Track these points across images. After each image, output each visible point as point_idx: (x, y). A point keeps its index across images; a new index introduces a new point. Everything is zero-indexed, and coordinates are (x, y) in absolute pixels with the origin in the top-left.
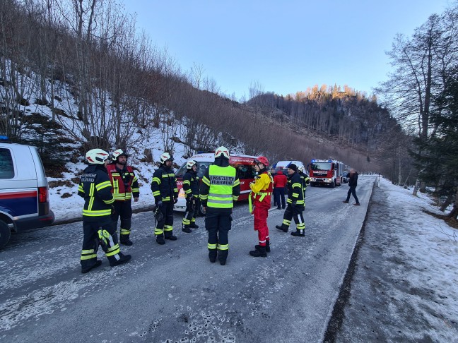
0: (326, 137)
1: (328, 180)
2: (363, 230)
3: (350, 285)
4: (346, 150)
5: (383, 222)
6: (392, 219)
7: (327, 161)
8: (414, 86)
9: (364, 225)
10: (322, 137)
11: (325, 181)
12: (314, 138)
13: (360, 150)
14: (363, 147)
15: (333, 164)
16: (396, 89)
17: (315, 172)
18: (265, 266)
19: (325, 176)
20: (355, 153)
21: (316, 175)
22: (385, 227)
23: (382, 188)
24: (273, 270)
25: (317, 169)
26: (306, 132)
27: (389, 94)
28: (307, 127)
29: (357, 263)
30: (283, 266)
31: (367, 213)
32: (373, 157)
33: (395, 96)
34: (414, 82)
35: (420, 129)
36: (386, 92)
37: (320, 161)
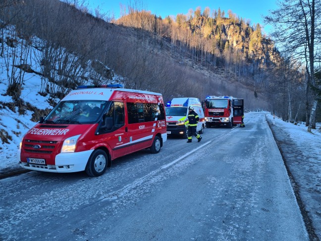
0: (212, 70)
1: (226, 120)
2: (289, 173)
3: (315, 235)
4: (234, 84)
5: (303, 163)
6: (308, 158)
7: (223, 98)
8: (300, 17)
9: (287, 168)
10: (207, 70)
11: (222, 121)
12: (198, 71)
13: (247, 84)
14: (250, 81)
15: (230, 101)
16: (286, 19)
17: (211, 110)
18: (218, 230)
19: (222, 115)
20: (243, 88)
21: (211, 114)
22: (307, 168)
23: (277, 125)
24: (229, 232)
25: (212, 108)
26: (190, 63)
27: (278, 24)
28: (190, 57)
29: (307, 209)
30: (237, 226)
31: (282, 154)
32: (260, 92)
33: (285, 26)
34: (300, 12)
35: (307, 62)
36: (276, 21)
37: (216, 98)
